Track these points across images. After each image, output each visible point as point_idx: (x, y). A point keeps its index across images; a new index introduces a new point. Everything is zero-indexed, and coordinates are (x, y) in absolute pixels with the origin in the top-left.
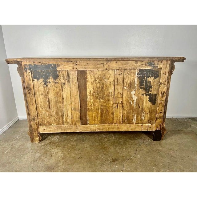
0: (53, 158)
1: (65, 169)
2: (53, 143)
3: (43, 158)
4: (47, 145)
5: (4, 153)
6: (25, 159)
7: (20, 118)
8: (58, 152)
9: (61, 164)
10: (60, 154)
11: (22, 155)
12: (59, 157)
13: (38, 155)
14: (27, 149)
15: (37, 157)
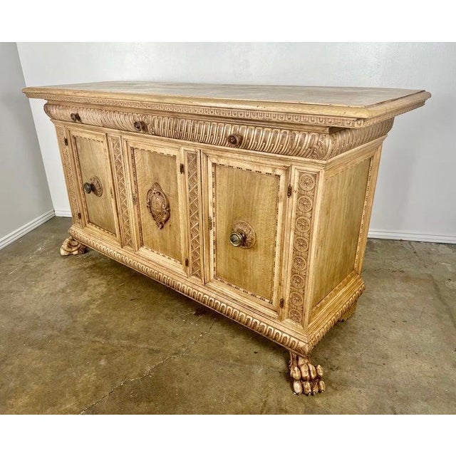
0: (86, 293)
1: (99, 315)
2: (99, 268)
3: (68, 291)
4: (85, 269)
5: (6, 274)
6: (37, 290)
7: (59, 213)
8: (98, 285)
9: (95, 306)
10: (102, 289)
11: (36, 281)
12: (96, 293)
13: (62, 285)
14: (49, 271)
15: (58, 289)
